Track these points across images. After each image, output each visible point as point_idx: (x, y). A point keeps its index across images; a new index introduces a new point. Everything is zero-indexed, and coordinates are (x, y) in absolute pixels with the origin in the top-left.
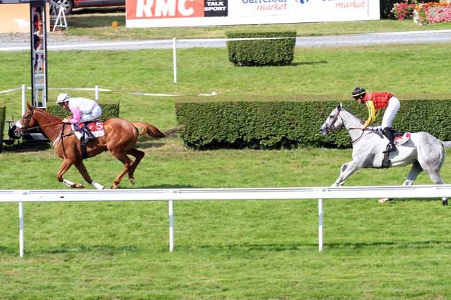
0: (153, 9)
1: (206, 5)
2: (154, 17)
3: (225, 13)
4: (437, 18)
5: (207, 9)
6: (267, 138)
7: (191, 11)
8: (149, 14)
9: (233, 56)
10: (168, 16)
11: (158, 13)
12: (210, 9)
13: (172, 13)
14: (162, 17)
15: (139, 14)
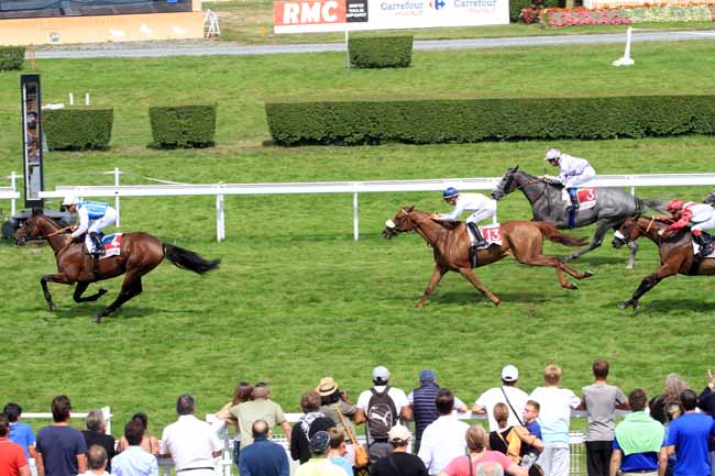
0: (299, 16)
1: (348, 12)
2: (299, 24)
3: (364, 19)
4: (559, 22)
5: (348, 16)
6: (351, 135)
7: (334, 17)
8: (295, 20)
9: (355, 58)
10: (313, 23)
11: (303, 20)
12: (351, 15)
13: (317, 19)
14: (307, 23)
15: (286, 20)
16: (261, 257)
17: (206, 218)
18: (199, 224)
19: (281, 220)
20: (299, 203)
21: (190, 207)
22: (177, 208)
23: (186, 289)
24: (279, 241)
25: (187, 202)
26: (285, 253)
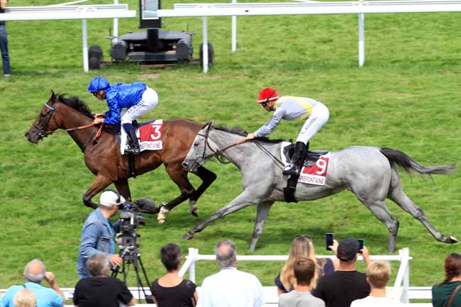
16: (416, 84)
17: (331, 41)
18: (327, 47)
19: (419, 43)
20: (432, 24)
21: (307, 29)
22: (293, 28)
23: (347, 120)
24: (429, 65)
25: (301, 21)
26: (442, 79)
